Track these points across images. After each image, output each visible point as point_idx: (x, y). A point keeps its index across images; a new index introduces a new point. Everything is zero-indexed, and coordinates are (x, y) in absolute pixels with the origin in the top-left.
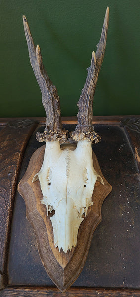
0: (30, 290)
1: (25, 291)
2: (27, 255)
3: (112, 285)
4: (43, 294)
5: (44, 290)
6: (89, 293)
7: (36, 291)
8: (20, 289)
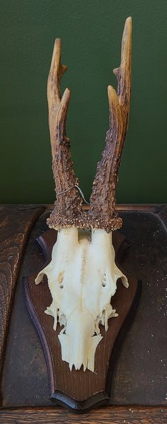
0: (34, 411)
1: (27, 413)
2: (32, 362)
3: (151, 402)
4: (53, 416)
5: (55, 411)
6: (119, 412)
7: (43, 413)
8: (19, 411)
